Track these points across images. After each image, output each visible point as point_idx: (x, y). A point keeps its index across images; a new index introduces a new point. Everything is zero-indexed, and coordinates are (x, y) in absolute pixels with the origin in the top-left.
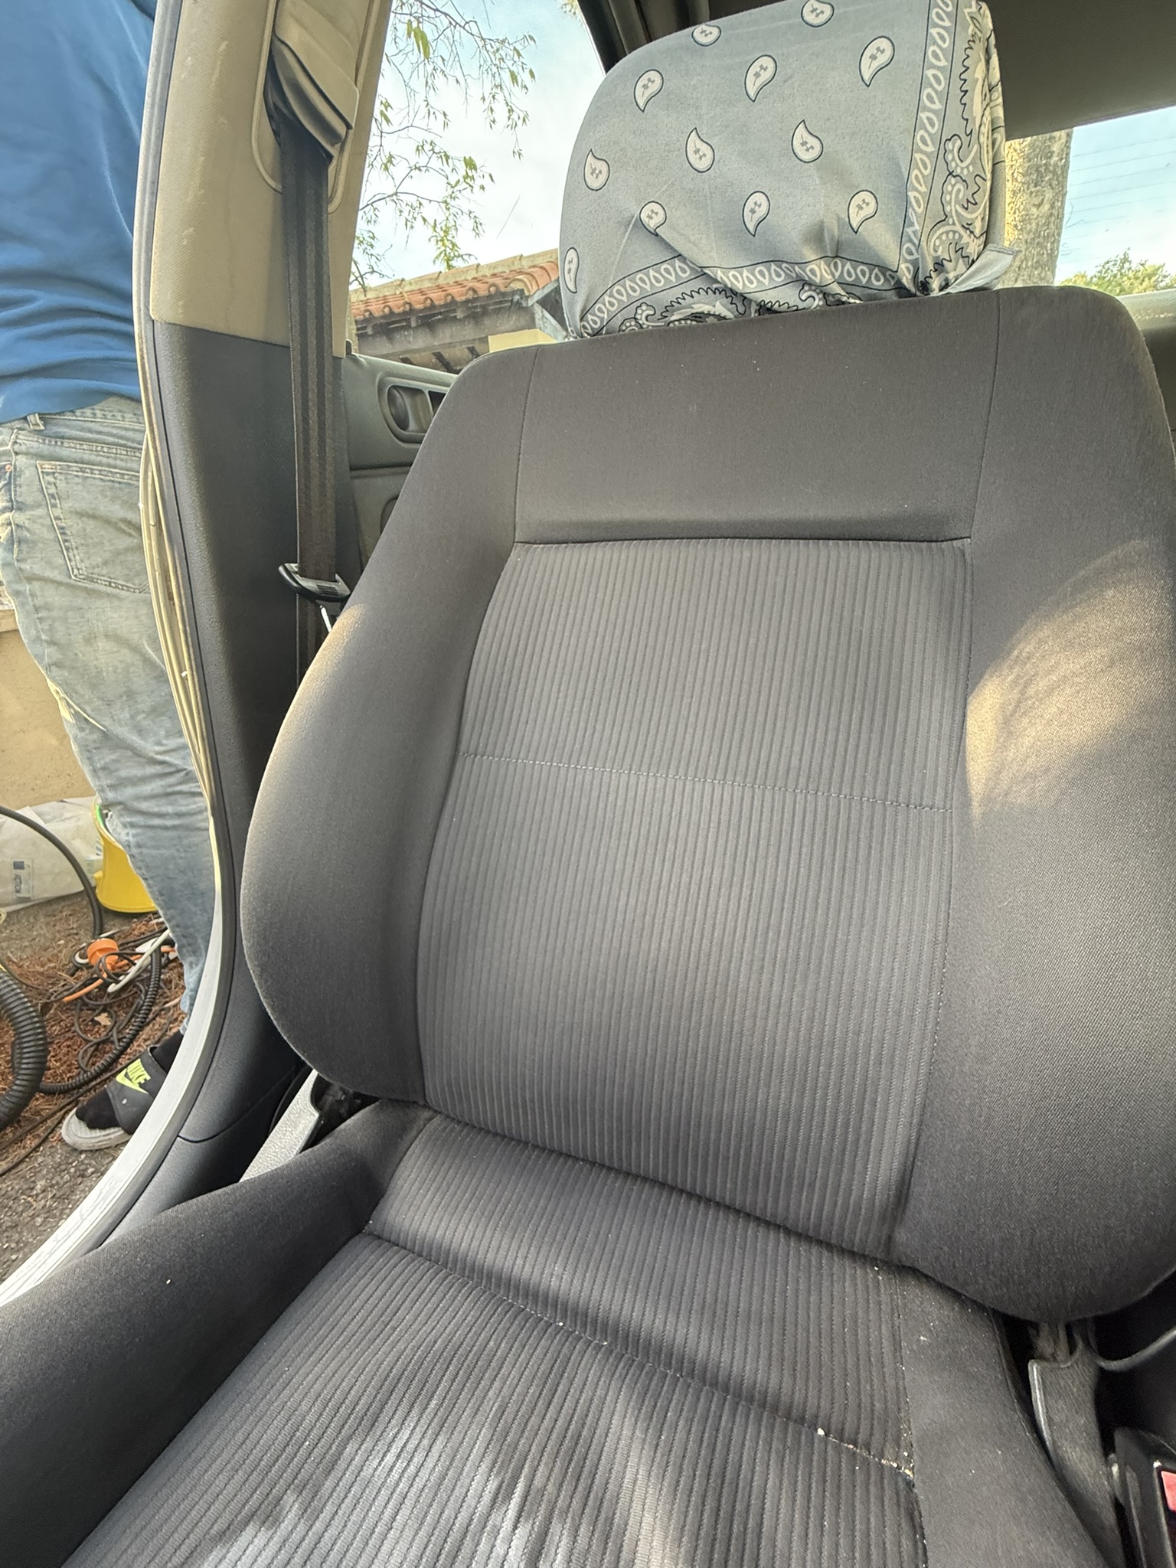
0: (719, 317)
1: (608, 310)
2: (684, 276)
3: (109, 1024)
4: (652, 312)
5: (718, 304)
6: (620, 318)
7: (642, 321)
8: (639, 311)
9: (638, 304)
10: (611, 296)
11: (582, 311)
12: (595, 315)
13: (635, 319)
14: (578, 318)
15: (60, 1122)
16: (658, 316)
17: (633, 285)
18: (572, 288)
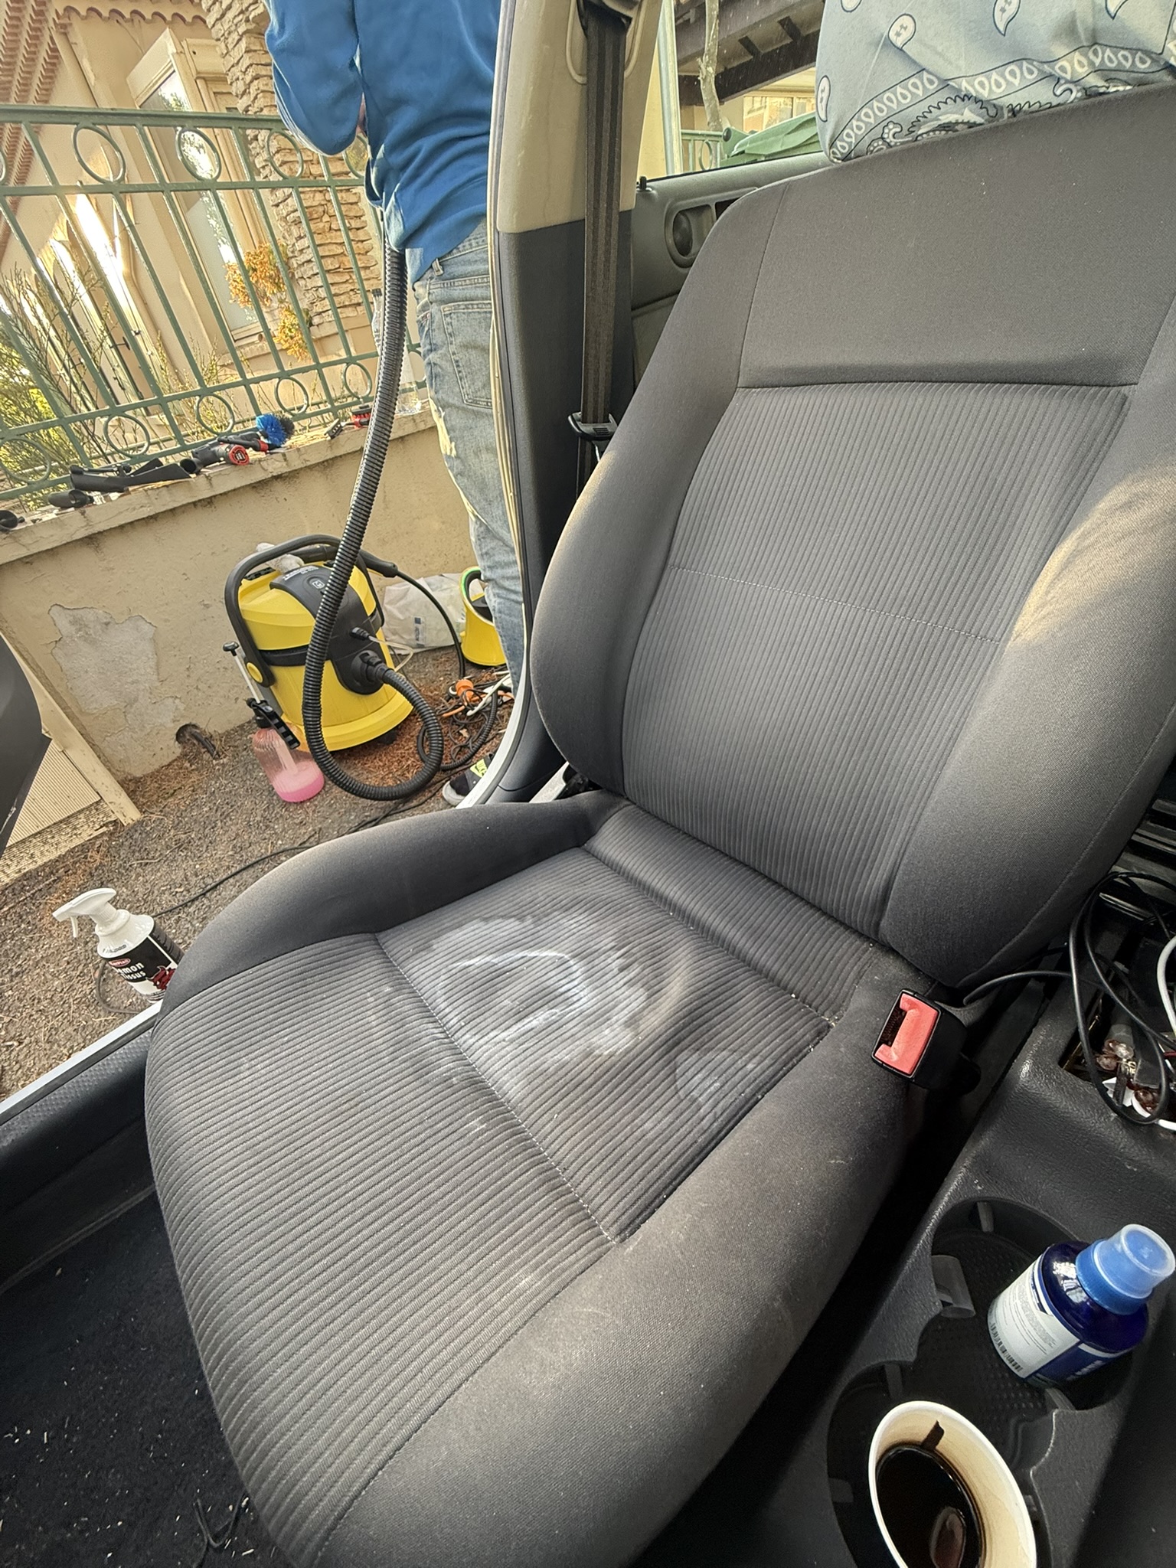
0: (971, 125)
1: (856, 135)
2: (931, 87)
3: (467, 736)
4: (898, 130)
5: (967, 112)
6: (867, 141)
7: (890, 139)
8: (886, 131)
9: (885, 123)
10: (859, 119)
11: (831, 139)
12: (843, 141)
13: (882, 138)
14: (827, 146)
15: (442, 787)
16: (905, 132)
17: (880, 105)
18: (823, 118)
